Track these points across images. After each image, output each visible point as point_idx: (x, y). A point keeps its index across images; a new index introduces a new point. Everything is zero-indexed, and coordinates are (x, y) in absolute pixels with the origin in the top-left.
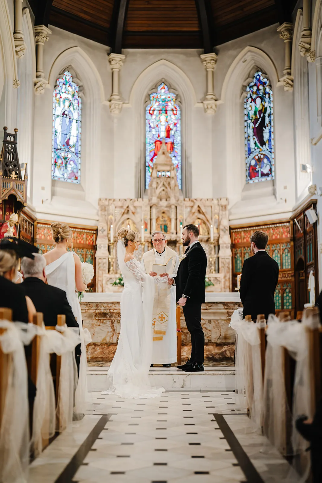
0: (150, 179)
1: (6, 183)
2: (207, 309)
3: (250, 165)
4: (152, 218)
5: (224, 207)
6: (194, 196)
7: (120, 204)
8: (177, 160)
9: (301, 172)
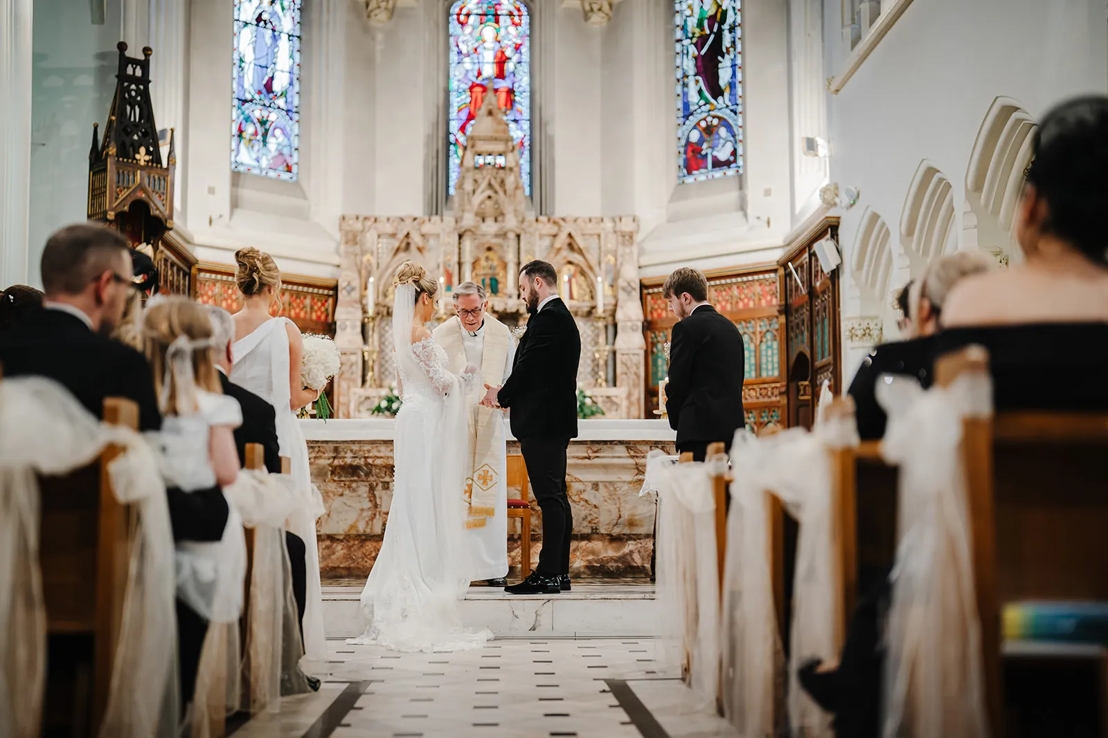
0: (459, 173)
1: (126, 173)
2: (589, 458)
3: (688, 143)
4: (462, 260)
5: (629, 238)
6: (558, 213)
7: (389, 229)
8: (521, 129)
9: (803, 155)
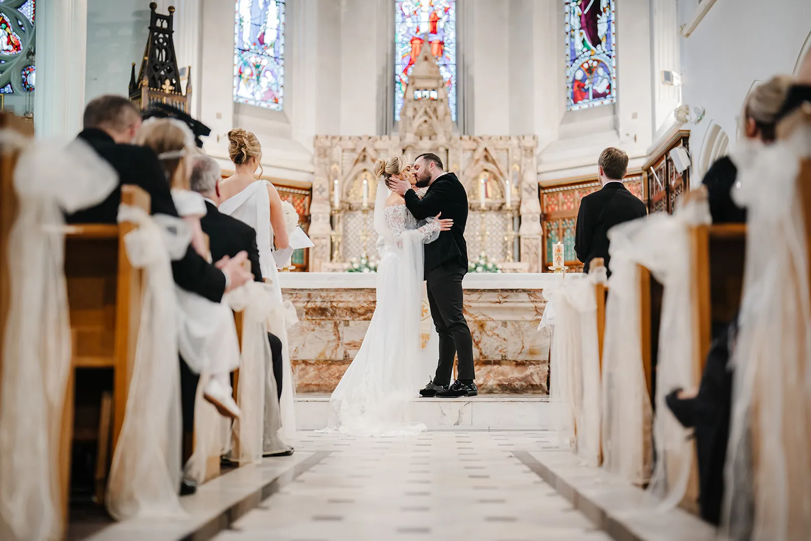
0: (403, 104)
2: (500, 302)
3: (575, 81)
5: (530, 151)
6: (477, 133)
7: (350, 145)
8: (449, 71)
9: (662, 85)
